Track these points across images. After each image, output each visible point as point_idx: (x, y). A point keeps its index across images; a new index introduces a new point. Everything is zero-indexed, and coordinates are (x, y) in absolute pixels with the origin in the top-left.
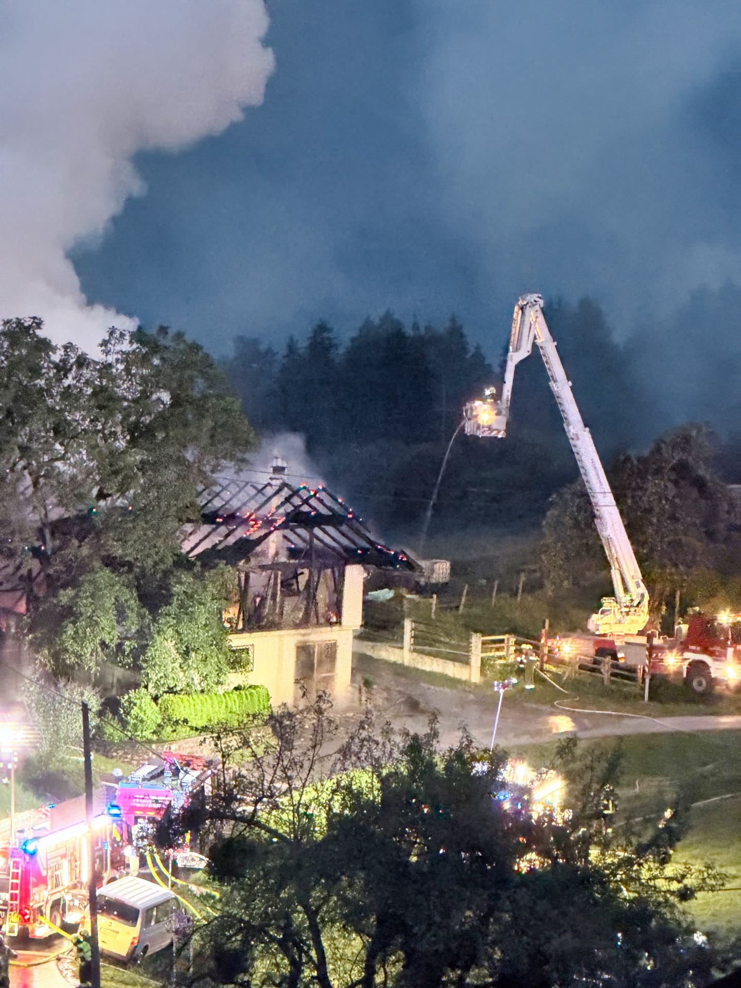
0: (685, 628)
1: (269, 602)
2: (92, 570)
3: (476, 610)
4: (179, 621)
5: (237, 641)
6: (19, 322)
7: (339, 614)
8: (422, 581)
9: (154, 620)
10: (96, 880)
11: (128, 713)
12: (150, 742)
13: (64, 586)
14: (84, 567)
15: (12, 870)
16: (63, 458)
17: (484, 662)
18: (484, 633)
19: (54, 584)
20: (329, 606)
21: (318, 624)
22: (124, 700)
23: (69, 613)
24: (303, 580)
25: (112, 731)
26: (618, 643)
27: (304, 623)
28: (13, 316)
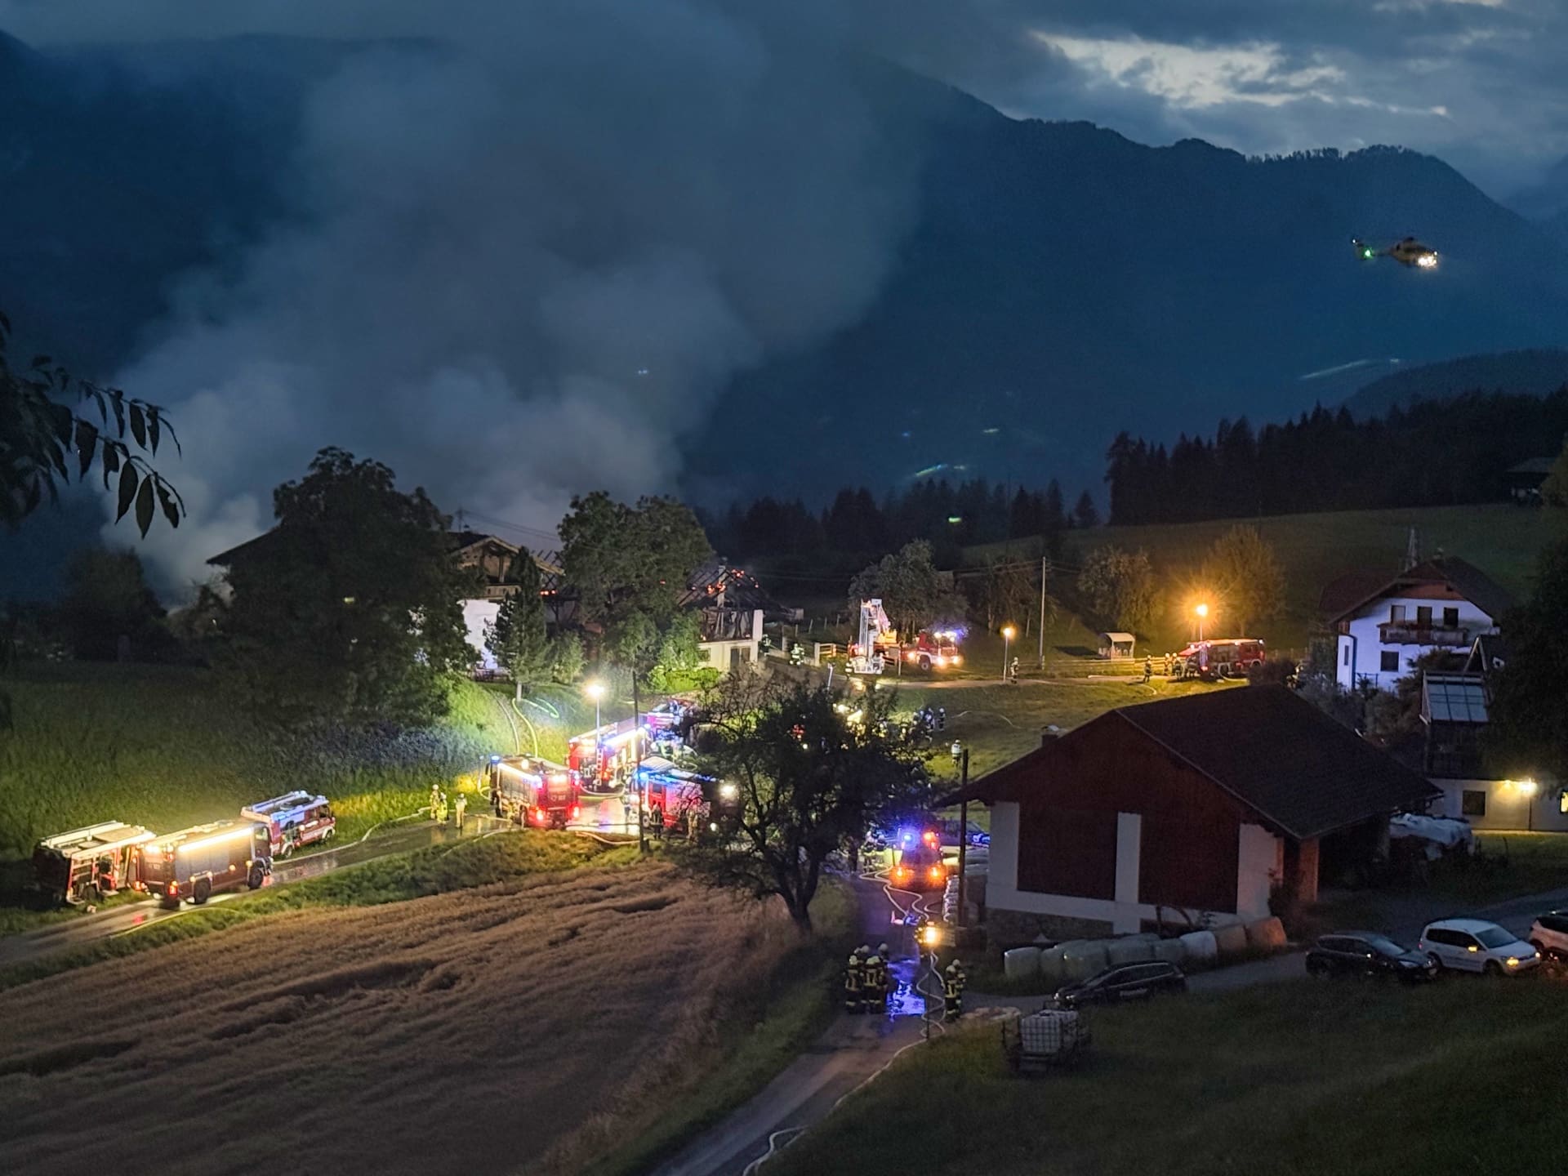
0: (917, 639)
1: (717, 627)
2: (634, 612)
3: (818, 633)
4: (675, 636)
5: (703, 647)
6: (597, 493)
7: (751, 633)
8: (791, 619)
9: (664, 636)
10: (639, 760)
11: (651, 680)
12: (661, 694)
13: (621, 620)
14: (630, 611)
15: (598, 754)
16: (619, 558)
17: (821, 655)
18: (821, 643)
19: (614, 620)
20: (746, 629)
21: (741, 638)
22: (649, 674)
23: (624, 633)
24: (734, 617)
25: (644, 689)
26: (886, 647)
27: (735, 638)
28: (594, 491)
